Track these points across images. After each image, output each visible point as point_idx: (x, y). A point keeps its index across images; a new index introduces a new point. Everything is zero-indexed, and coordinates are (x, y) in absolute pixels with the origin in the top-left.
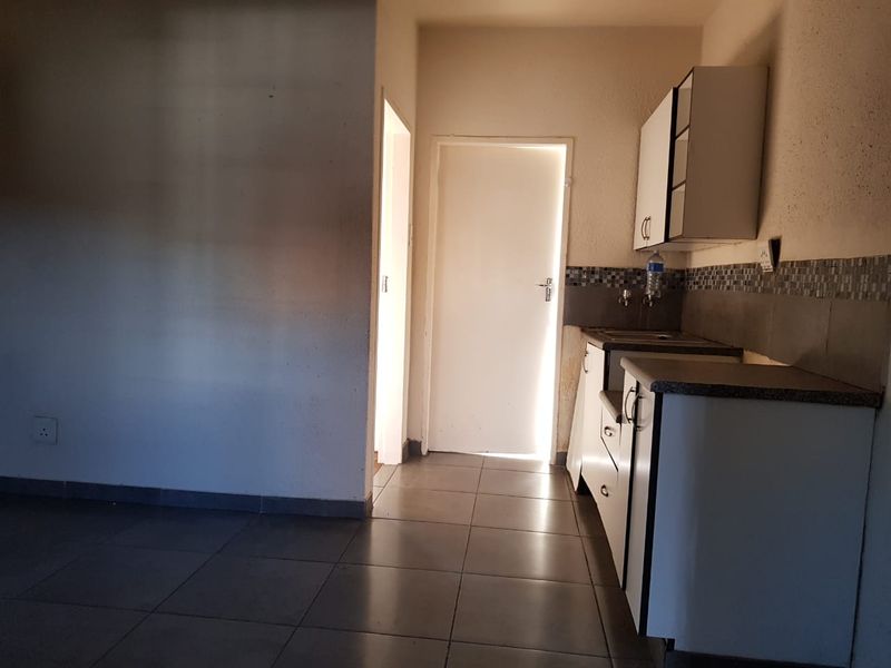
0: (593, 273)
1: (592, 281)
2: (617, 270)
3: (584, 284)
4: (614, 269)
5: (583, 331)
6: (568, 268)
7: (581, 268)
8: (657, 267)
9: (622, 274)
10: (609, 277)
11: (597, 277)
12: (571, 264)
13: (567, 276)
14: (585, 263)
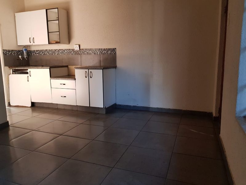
0: (9, 51)
1: (10, 54)
2: (15, 51)
3: (8, 55)
4: (14, 50)
5: (9, 67)
6: (3, 50)
7: (6, 50)
8: (26, 50)
9: (16, 52)
10: (13, 53)
11: (10, 52)
12: (4, 49)
13: (3, 52)
14: (7, 49)
